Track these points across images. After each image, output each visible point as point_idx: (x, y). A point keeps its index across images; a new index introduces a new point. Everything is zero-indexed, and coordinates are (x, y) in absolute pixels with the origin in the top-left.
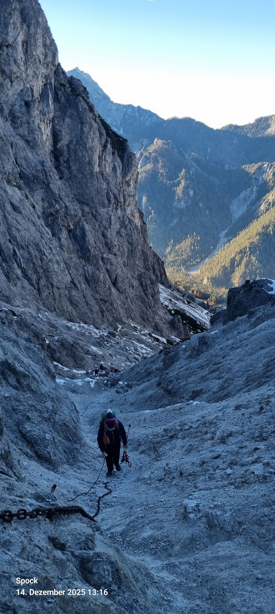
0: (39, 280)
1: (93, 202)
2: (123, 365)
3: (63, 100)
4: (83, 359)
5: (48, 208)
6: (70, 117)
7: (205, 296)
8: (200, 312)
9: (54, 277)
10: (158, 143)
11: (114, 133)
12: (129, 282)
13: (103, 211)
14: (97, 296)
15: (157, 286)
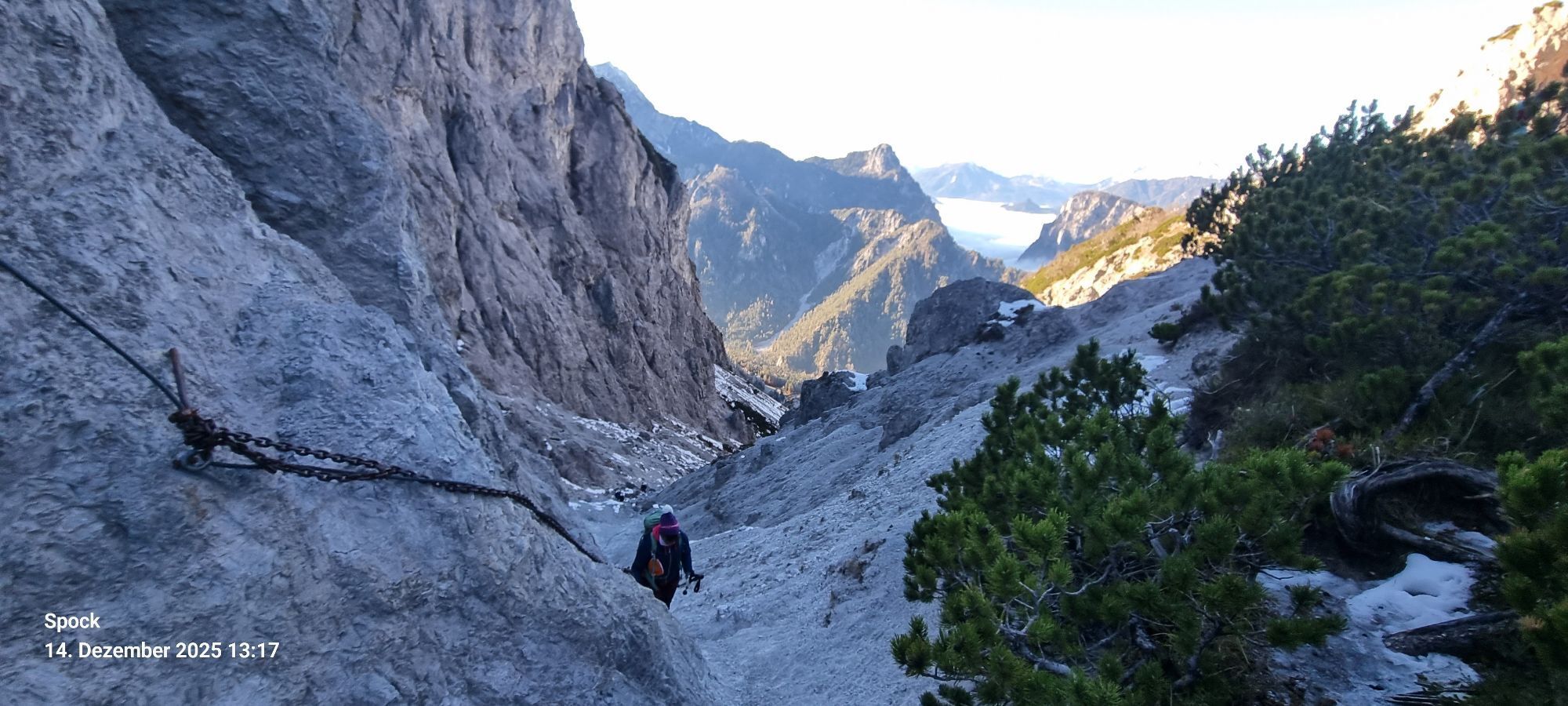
0: (539, 356)
1: (624, 247)
2: (660, 480)
3: (588, 107)
4: (601, 473)
5: (558, 253)
6: (598, 130)
7: (779, 383)
8: (770, 406)
9: (562, 352)
10: (719, 171)
11: (659, 155)
12: (672, 362)
13: (638, 261)
14: (625, 380)
15: (712, 368)
